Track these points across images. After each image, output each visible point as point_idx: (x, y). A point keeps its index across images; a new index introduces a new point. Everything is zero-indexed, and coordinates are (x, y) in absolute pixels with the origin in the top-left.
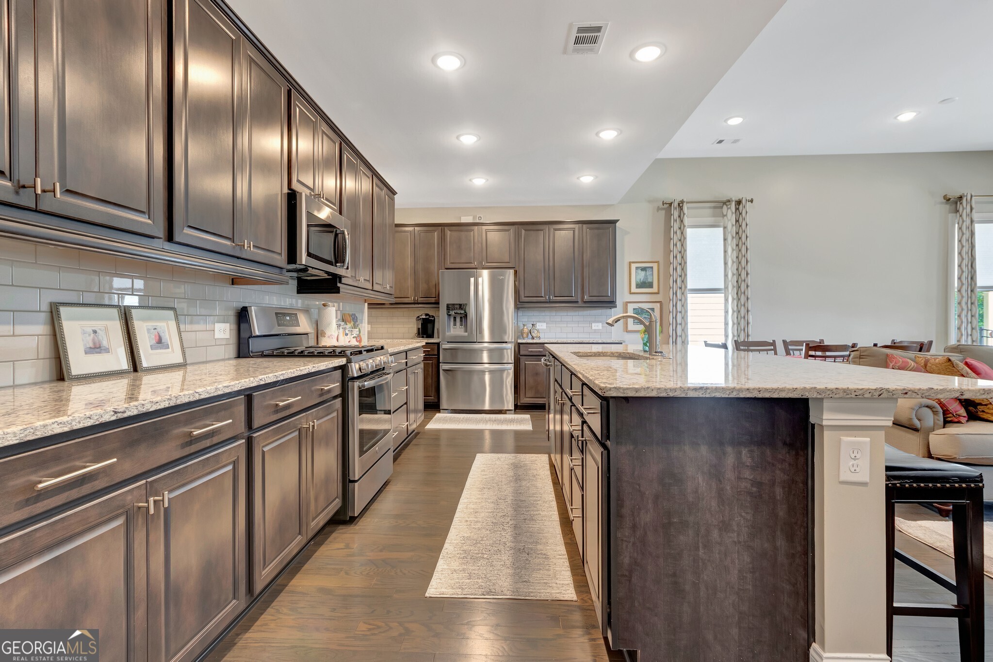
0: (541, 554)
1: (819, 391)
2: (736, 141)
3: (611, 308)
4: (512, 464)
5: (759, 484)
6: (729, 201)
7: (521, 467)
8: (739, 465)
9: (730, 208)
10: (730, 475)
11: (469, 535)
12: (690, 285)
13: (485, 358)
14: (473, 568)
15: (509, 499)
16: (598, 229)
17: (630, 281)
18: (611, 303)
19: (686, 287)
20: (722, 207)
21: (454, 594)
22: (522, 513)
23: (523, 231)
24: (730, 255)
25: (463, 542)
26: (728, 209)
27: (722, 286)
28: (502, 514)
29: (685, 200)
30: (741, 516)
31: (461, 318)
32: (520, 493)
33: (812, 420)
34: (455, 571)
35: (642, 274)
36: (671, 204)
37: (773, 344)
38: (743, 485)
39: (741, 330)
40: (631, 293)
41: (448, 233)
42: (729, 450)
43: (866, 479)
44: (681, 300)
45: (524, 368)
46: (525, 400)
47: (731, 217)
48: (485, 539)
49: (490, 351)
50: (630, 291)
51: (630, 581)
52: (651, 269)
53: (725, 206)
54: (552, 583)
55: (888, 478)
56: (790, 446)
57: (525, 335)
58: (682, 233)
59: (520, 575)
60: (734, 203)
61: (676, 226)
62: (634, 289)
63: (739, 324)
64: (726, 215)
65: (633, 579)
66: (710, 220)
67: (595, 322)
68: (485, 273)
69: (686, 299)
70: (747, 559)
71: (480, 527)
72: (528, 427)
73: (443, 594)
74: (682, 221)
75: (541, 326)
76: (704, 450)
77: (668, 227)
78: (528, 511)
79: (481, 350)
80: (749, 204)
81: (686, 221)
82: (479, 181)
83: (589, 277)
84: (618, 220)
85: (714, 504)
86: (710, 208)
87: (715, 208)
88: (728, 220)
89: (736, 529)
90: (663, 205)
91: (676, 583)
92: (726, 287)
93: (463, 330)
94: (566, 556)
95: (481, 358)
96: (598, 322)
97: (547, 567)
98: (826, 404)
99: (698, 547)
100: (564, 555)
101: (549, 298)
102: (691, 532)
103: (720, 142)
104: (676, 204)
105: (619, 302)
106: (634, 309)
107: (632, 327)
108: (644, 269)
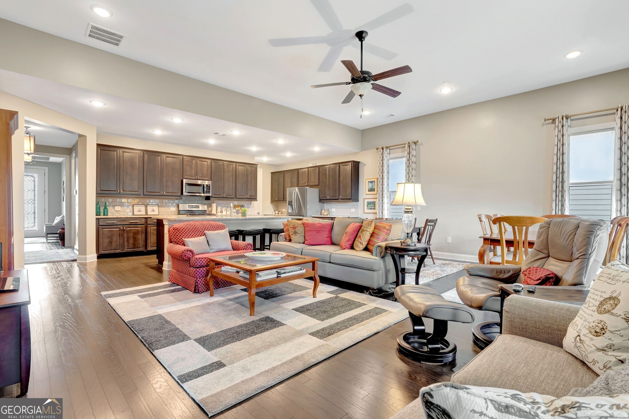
17: (365, 188)
18: (357, 199)
50: (365, 193)
52: (374, 182)
67: (352, 208)
83: (342, 188)
105: (360, 199)
106: (367, 202)
107: (366, 211)
108: (371, 182)
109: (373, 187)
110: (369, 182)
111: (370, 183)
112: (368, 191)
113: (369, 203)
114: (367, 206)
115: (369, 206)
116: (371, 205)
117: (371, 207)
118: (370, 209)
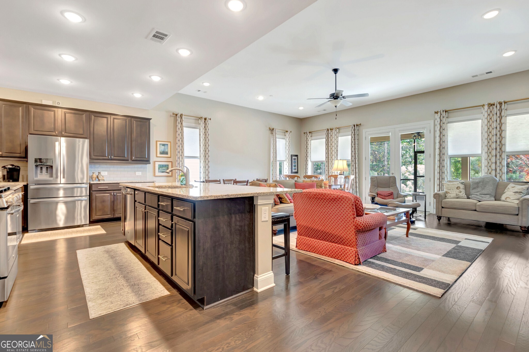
0: (145, 283)
1: (258, 194)
2: (205, 92)
3: (146, 164)
4: (104, 251)
5: (241, 226)
6: (201, 118)
7: (111, 251)
8: (236, 220)
9: (202, 121)
10: (233, 225)
11: (99, 287)
12: (186, 154)
13: (61, 193)
14: (111, 299)
15: (113, 267)
16: (140, 121)
17: (157, 151)
18: (147, 161)
19: (184, 155)
20: (198, 120)
21: (108, 312)
22: (124, 270)
23: (93, 117)
24: (202, 142)
25: (97, 291)
26: (201, 121)
27: (198, 156)
28: (113, 274)
29: (183, 114)
30: (236, 238)
31: (47, 168)
32: (118, 263)
33: (255, 203)
34: (101, 303)
35: (163, 147)
36: (177, 115)
37: (220, 181)
38: (237, 227)
39: (206, 175)
40: (157, 157)
41: (32, 110)
42: (233, 216)
43: (268, 220)
44: (181, 161)
45: (95, 199)
46: (95, 217)
47: (202, 125)
48: (110, 286)
49: (65, 189)
50: (157, 156)
51: (202, 271)
52: (167, 145)
53: (200, 120)
54: (156, 292)
55: (272, 219)
56: (249, 212)
57: (94, 179)
58: (182, 129)
59: (139, 294)
60: (203, 119)
61: (179, 125)
62: (159, 155)
63: (205, 173)
64: (200, 124)
65: (203, 270)
66: (193, 125)
67: (138, 171)
68: (63, 140)
69: (184, 161)
70: (238, 252)
71: (103, 282)
72: (103, 232)
73: (101, 314)
74: (182, 124)
75: (103, 173)
76: (226, 217)
77: (176, 126)
78: (127, 269)
79: (58, 189)
80: (209, 120)
81: (184, 124)
82: (65, 82)
83: (135, 147)
84: (151, 119)
85: (229, 235)
86: (194, 119)
87: (196, 120)
88: (201, 126)
89: (235, 243)
90: (173, 114)
91: (217, 267)
92: (200, 156)
93: (48, 176)
94: (157, 281)
95: (58, 194)
96: (139, 171)
97: (150, 287)
98: (259, 198)
99: (224, 252)
100: (156, 280)
101: (111, 157)
102: (222, 247)
103: (199, 91)
104: (179, 115)
105: (151, 161)
106: (159, 165)
107: (157, 173)
108: (163, 145)
109: (165, 150)
110: (160, 144)
111: (161, 146)
112: (160, 154)
113: (160, 166)
114: (159, 169)
115: (160, 169)
116: (164, 168)
117: (164, 171)
118: (163, 172)
